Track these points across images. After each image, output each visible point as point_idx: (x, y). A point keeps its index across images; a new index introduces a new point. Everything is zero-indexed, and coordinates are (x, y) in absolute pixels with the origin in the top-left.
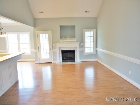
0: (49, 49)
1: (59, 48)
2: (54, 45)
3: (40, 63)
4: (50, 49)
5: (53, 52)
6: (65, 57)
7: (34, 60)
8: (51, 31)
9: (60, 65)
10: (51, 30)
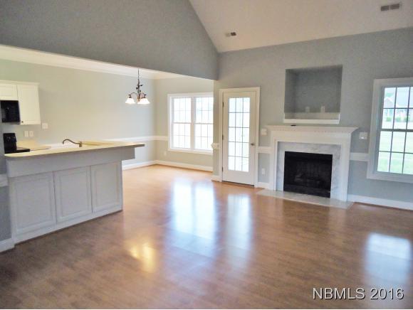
0: (248, 144)
1: (279, 143)
2: (265, 134)
3: (224, 182)
4: (252, 144)
5: (259, 154)
6: (301, 177)
7: (210, 169)
8: (258, 89)
9: (277, 199)
10: (257, 86)
